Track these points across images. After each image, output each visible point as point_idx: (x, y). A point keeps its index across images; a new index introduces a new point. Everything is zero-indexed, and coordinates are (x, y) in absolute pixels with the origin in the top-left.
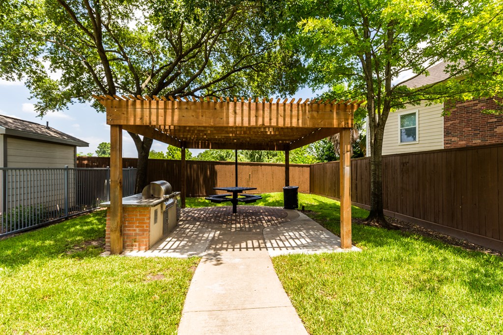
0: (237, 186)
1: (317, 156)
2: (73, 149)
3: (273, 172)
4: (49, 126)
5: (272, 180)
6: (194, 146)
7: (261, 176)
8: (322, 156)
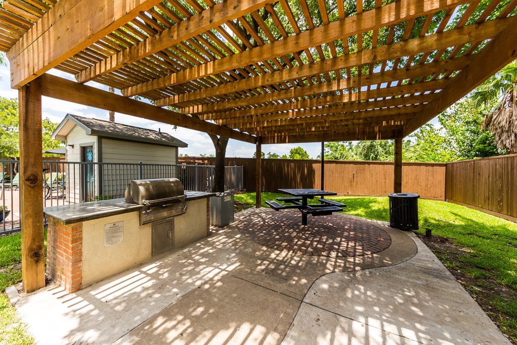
0: (322, 189)
1: (460, 151)
2: (175, 150)
3: (386, 172)
4: (161, 131)
5: (383, 181)
6: (270, 141)
7: (368, 177)
8: (469, 151)
